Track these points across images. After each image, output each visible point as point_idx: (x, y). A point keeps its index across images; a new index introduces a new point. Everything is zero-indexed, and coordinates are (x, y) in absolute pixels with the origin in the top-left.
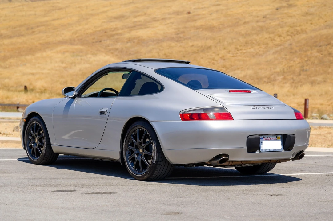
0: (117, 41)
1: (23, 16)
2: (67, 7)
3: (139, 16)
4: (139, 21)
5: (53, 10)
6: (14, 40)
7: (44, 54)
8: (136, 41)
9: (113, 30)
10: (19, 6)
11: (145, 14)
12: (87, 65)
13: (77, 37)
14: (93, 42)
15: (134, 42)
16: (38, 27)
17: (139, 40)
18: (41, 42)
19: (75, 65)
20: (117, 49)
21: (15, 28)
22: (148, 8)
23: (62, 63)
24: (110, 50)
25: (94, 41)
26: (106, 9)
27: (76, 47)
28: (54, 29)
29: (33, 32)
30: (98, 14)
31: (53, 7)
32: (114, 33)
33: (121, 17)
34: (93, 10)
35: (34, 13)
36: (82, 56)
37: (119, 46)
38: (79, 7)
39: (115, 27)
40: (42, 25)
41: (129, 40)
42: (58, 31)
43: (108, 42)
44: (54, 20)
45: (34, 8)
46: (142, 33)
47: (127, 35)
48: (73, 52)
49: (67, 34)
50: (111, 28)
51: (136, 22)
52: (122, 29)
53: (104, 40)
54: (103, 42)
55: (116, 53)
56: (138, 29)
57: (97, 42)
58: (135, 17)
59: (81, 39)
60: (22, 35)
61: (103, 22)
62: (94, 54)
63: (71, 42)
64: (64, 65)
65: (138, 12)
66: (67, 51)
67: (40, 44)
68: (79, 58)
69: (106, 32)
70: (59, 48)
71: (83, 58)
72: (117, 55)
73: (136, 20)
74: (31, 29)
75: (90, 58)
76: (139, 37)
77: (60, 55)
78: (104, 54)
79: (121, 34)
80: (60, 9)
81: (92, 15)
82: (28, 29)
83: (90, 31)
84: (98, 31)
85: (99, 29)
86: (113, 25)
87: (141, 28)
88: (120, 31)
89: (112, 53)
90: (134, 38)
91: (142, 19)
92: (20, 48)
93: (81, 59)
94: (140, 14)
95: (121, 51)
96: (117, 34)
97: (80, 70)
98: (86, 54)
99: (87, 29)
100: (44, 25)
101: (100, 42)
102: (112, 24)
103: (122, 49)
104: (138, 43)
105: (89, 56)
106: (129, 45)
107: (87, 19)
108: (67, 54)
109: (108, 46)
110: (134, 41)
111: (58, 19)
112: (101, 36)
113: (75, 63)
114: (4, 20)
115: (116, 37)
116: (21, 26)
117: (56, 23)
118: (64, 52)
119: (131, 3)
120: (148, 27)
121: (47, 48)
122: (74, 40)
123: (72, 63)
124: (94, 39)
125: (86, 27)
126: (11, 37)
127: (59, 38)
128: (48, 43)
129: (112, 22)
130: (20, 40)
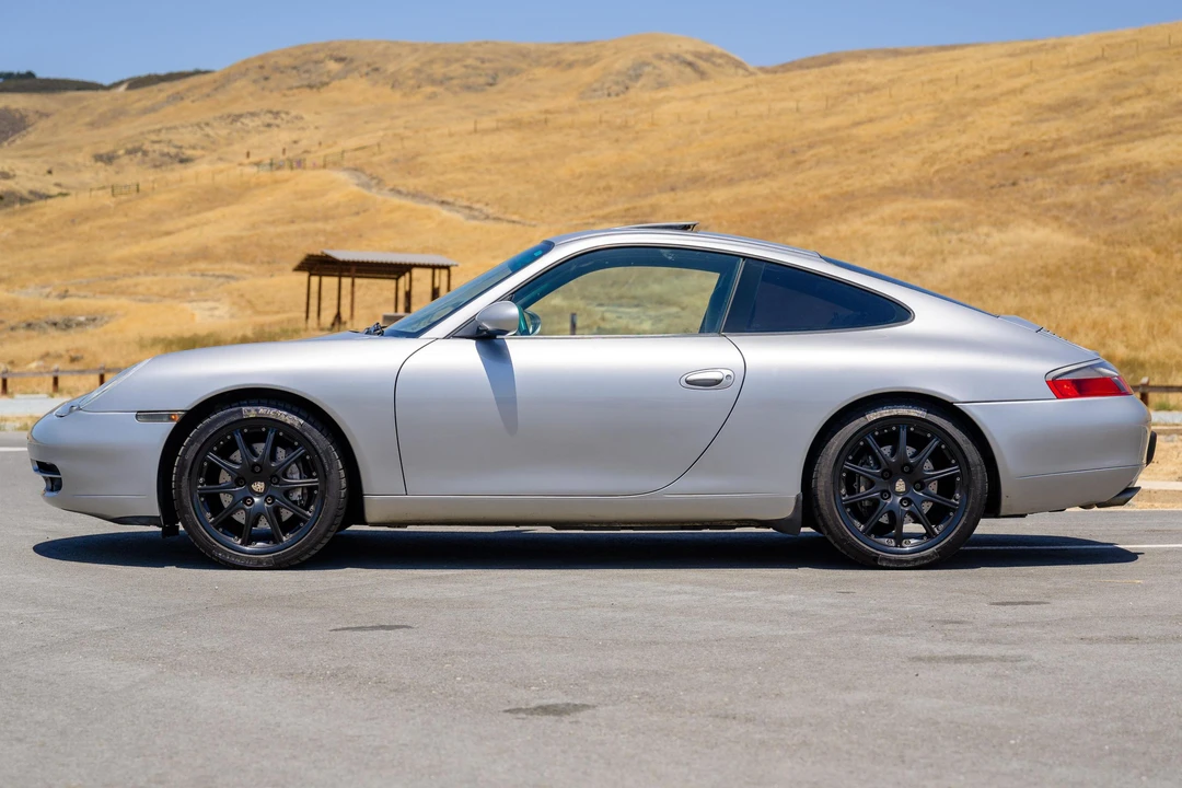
0: (1068, 180)
1: (760, 116)
2: (892, 81)
3: (1128, 98)
4: (1133, 116)
5: (850, 94)
6: (744, 189)
7: (844, 229)
8: (1129, 177)
9: (1049, 145)
10: (747, 87)
11: (1149, 92)
12: (981, 259)
13: (937, 172)
14: (992, 188)
15: (1123, 181)
16: (811, 146)
17: (1139, 174)
18: (828, 191)
19: (944, 260)
20: (1070, 206)
21: (740, 154)
22: (1155, 72)
23: (903, 253)
24: (1048, 209)
25: (994, 182)
26: (1017, 83)
27: (941, 203)
28: (862, 152)
29: (799, 163)
30: (995, 100)
31: (850, 83)
32: (1055, 154)
33: (1070, 106)
34: (978, 87)
35: (792, 105)
36: (961, 231)
37: (1075, 194)
38: (931, 81)
39: (1055, 136)
40: (824, 142)
41: (1108, 177)
42: (873, 157)
43: (1039, 184)
44: (857, 124)
45: (792, 90)
46: (1148, 152)
47: (1099, 161)
48: (933, 220)
49: (905, 166)
50: (1045, 141)
51: (1120, 117)
52: (1080, 143)
53: (1027, 180)
54: (1023, 184)
55: (1068, 219)
56: (1132, 140)
57: (1002, 186)
58: (1117, 102)
59: (951, 179)
60: (766, 175)
61: (1013, 124)
62: (1000, 225)
63: (920, 188)
64: (908, 260)
65: (1124, 86)
66: (914, 218)
67: (826, 198)
68: (954, 237)
69: (1026, 154)
70: (888, 209)
71: (964, 236)
72: (1071, 225)
73: (1119, 111)
74: (790, 154)
75: (988, 235)
76: (1139, 165)
77: (891, 230)
78: (1030, 223)
79: (1077, 158)
80: (871, 89)
81: (977, 103)
82: (780, 155)
83: (978, 152)
84: (1002, 151)
85: (1005, 145)
86: (1049, 129)
87: (1143, 138)
88: (1074, 150)
89: (1056, 218)
90: (1123, 169)
91: (1139, 106)
92: (764, 213)
93: (961, 240)
94: (1130, 91)
95: (1085, 211)
96: (1065, 159)
97: (962, 274)
98: (974, 225)
99: (967, 147)
100: (829, 142)
101: (1014, 184)
102: (1044, 127)
103: (1087, 205)
104: (1138, 184)
105: (984, 229)
106: (1107, 190)
107: (963, 117)
108: (913, 227)
109: (1041, 197)
110: (1124, 177)
111: (871, 120)
112: (1015, 168)
113: (942, 252)
114: (706, 132)
115: (1063, 167)
116: (759, 147)
117: (863, 132)
118: (904, 221)
119: (1097, 59)
120: (1163, 133)
121: (851, 209)
122: (931, 183)
123: (932, 254)
124: (992, 176)
125: (964, 139)
126: (730, 182)
127: (883, 179)
128: (850, 196)
129: (1041, 121)
130: (763, 188)
